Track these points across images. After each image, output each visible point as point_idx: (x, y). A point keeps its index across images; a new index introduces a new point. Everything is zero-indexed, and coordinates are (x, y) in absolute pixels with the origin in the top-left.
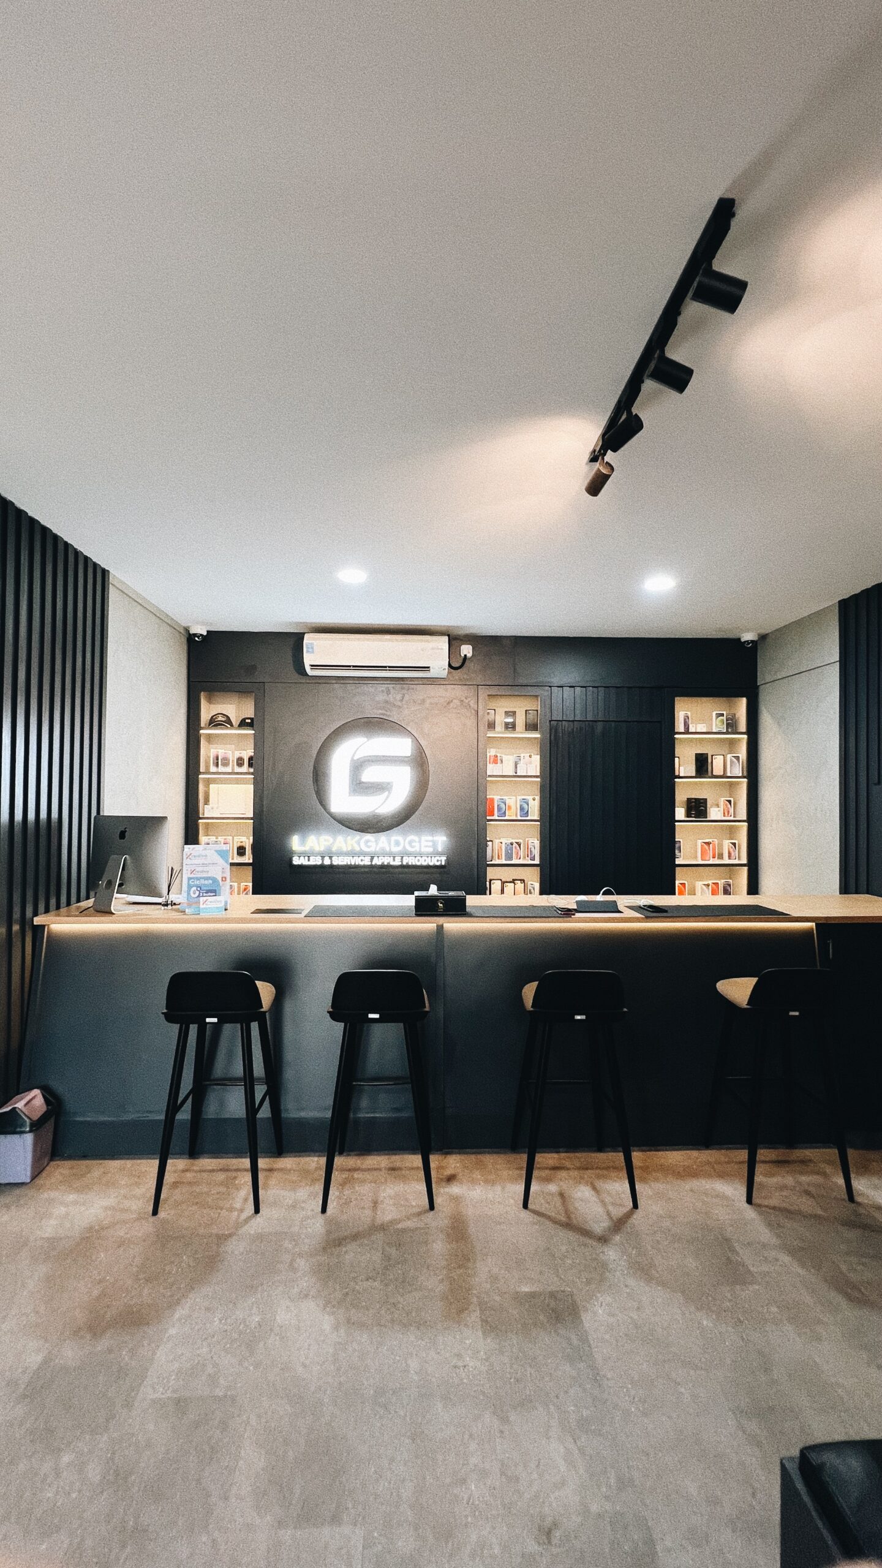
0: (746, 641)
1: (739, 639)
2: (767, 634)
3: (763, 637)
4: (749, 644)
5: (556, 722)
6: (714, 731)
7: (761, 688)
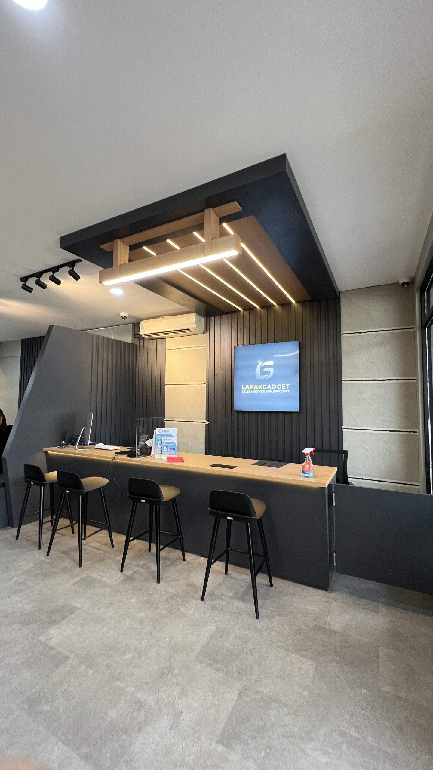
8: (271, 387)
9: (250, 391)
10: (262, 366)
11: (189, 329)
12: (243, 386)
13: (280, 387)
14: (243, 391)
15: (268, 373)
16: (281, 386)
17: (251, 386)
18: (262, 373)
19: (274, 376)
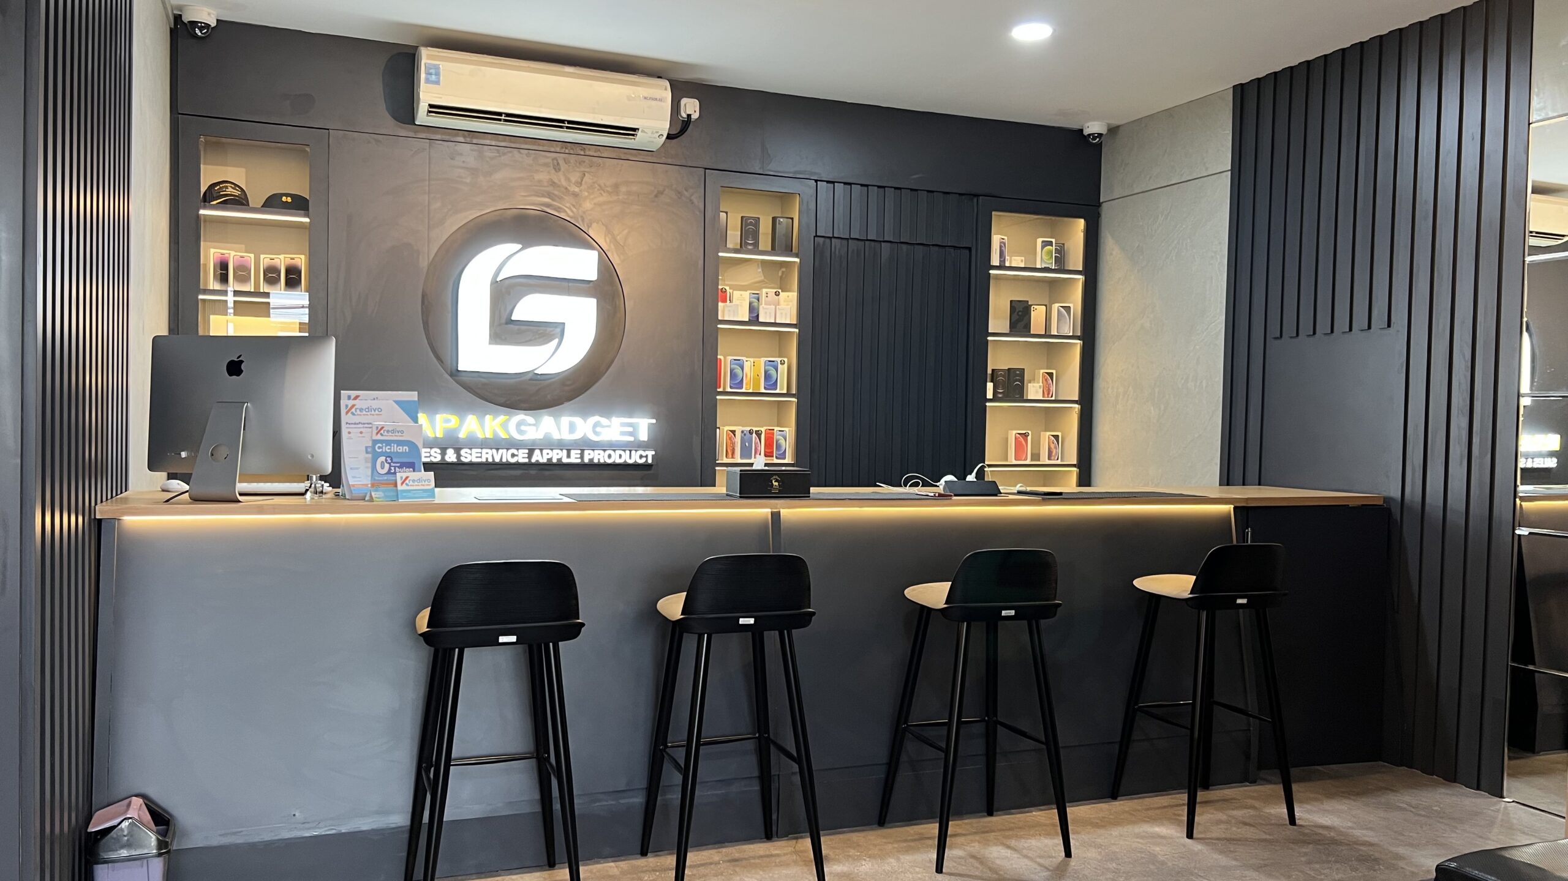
0: (1089, 135)
1: (1081, 130)
2: (1118, 127)
3: (1113, 130)
4: (1094, 138)
5: (822, 239)
6: (1038, 266)
7: (1104, 206)
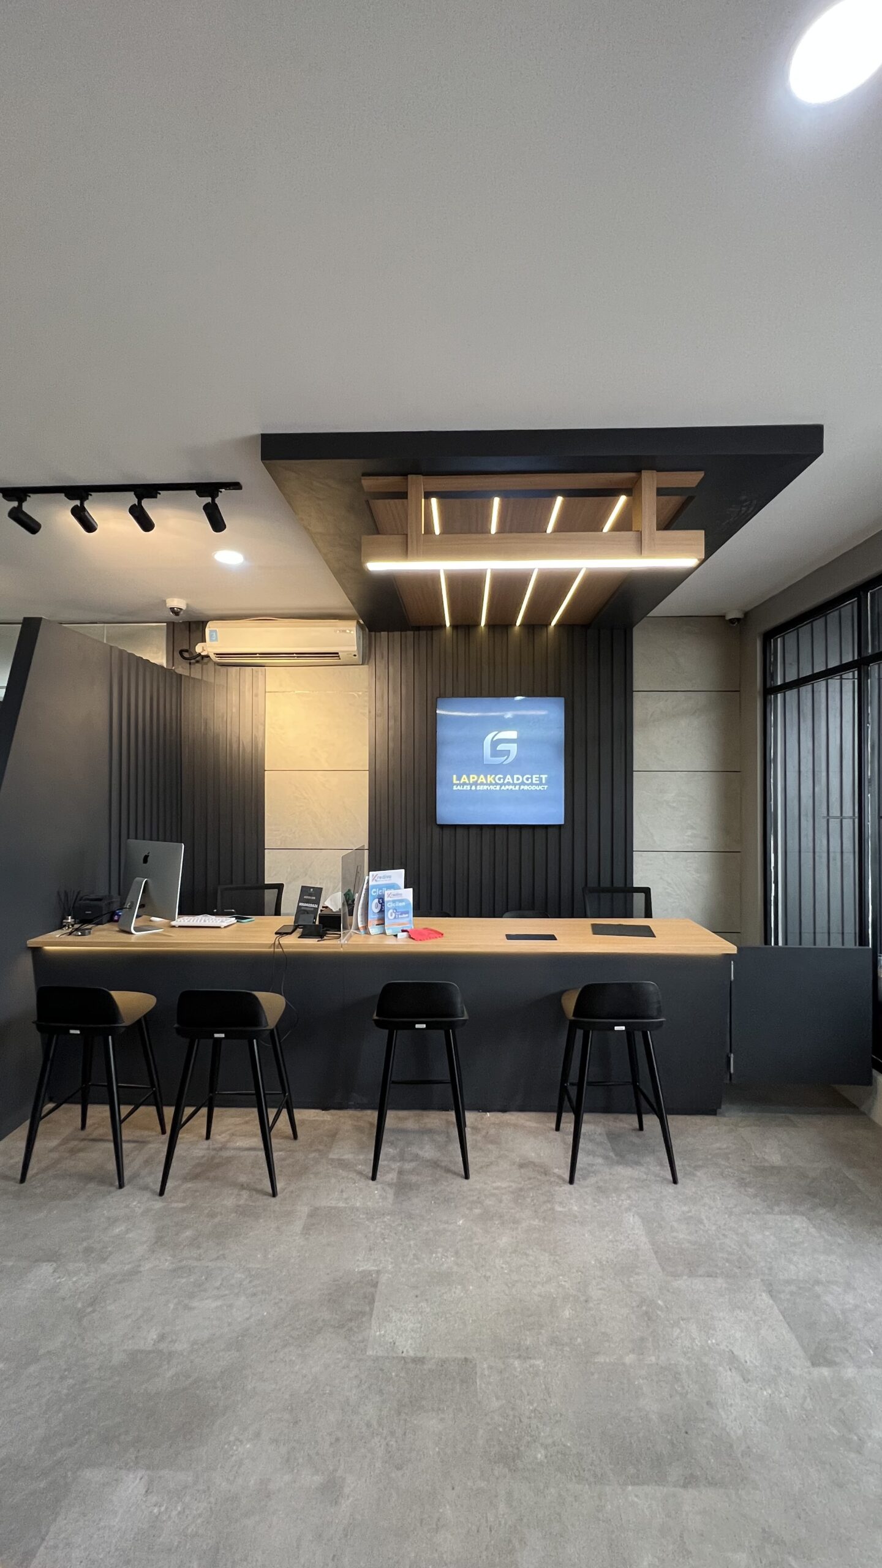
8: (513, 780)
9: (471, 787)
10: (495, 739)
11: (337, 653)
12: (455, 777)
13: (530, 780)
14: (455, 787)
15: (507, 753)
16: (532, 778)
17: (471, 776)
18: (495, 753)
19: (517, 759)
